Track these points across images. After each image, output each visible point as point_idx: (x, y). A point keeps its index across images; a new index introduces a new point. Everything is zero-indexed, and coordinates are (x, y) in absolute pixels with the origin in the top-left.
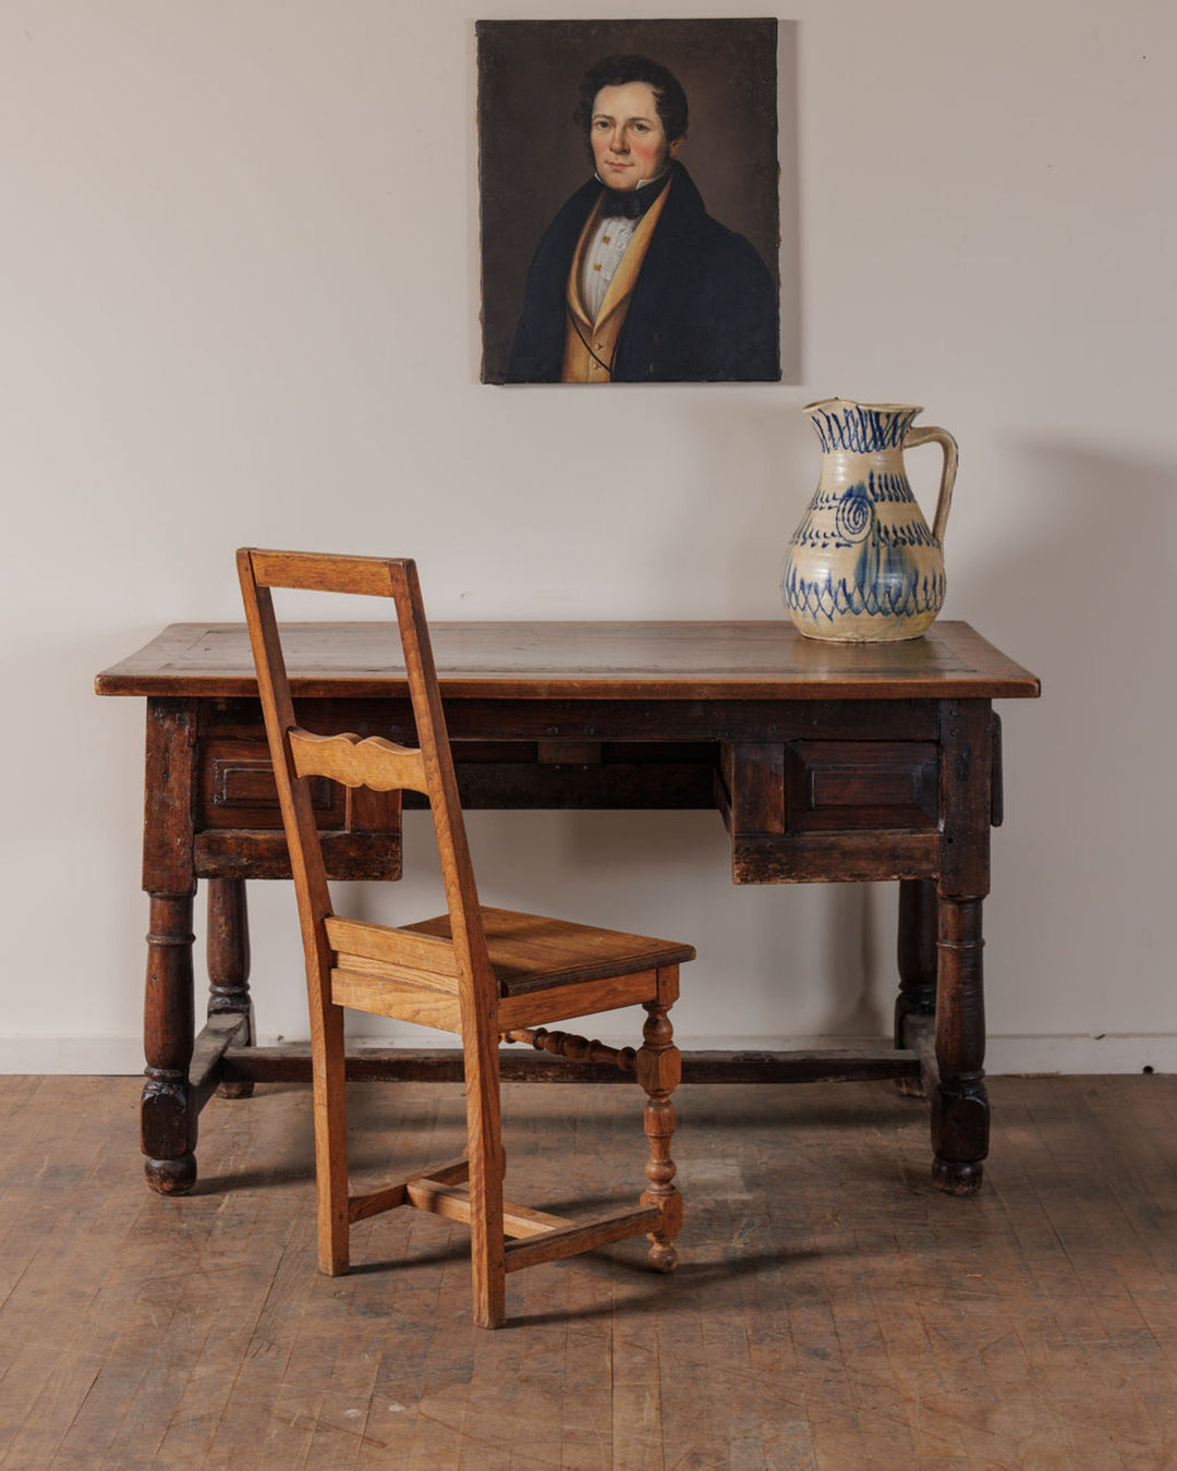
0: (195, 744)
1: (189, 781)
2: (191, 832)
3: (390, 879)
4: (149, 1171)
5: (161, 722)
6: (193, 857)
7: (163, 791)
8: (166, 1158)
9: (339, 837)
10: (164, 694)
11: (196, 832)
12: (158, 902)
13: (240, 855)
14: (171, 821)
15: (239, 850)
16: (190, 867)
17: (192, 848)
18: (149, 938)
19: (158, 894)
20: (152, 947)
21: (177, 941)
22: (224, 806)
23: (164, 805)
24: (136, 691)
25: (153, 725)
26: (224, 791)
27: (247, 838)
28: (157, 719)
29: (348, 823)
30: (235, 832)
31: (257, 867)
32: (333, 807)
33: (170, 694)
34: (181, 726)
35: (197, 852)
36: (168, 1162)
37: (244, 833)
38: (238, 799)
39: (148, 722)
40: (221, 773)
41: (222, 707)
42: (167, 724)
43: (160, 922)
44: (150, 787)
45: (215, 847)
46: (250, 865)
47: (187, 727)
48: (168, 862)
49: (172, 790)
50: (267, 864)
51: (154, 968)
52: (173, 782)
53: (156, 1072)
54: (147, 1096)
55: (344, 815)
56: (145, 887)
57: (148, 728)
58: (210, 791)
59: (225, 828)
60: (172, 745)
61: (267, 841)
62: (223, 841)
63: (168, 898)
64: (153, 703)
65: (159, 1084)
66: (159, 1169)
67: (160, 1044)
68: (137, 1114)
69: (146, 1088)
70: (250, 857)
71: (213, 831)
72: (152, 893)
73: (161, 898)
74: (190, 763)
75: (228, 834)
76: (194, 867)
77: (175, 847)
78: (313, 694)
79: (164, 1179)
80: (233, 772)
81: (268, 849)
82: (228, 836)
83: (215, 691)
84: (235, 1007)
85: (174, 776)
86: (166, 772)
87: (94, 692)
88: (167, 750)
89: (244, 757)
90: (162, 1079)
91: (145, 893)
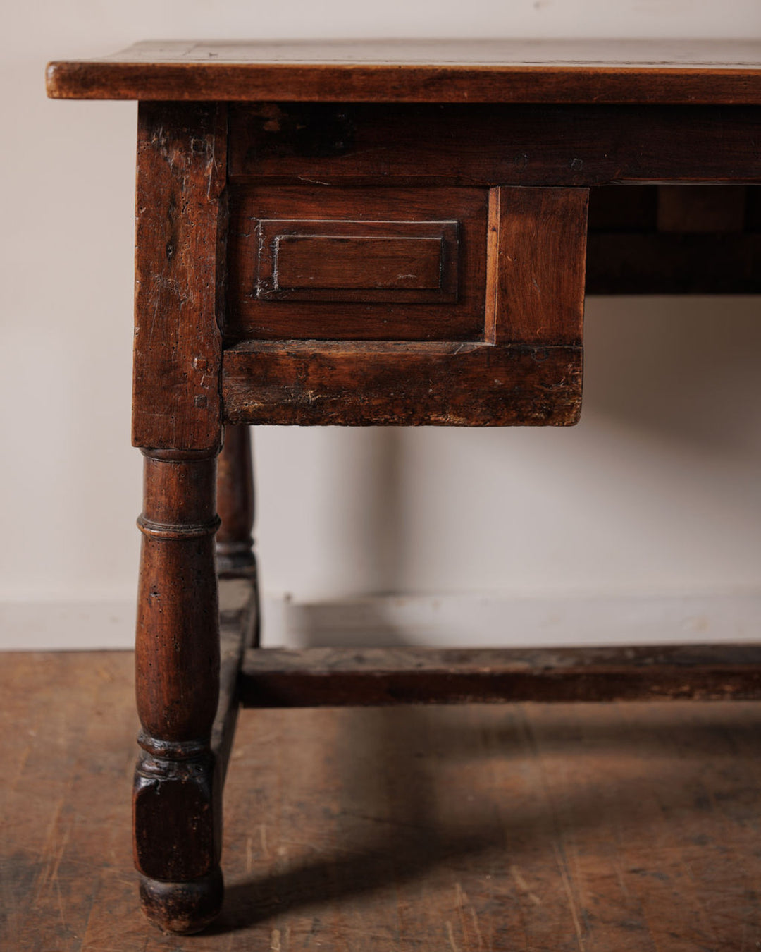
0: (223, 193)
1: (214, 258)
2: (218, 347)
3: (562, 424)
4: (147, 898)
5: (164, 152)
6: (220, 390)
7: (168, 274)
8: (175, 880)
9: (476, 353)
10: (175, 97)
11: (227, 344)
12: (159, 465)
13: (303, 385)
14: (182, 328)
15: (301, 377)
16: (216, 406)
17: (219, 373)
18: (142, 524)
19: (160, 451)
20: (148, 540)
21: (193, 531)
22: (275, 300)
23: (170, 299)
24: (123, 92)
25: (148, 157)
26: (276, 274)
27: (315, 355)
28: (156, 148)
29: (490, 327)
30: (294, 346)
31: (334, 404)
32: (462, 301)
33: (186, 97)
34: (199, 161)
35: (228, 381)
36: (179, 886)
37: (310, 347)
38: (299, 289)
39: (140, 153)
40: (271, 242)
41: (272, 126)
42: (175, 156)
43: (163, 499)
44: (144, 267)
45: (258, 371)
46: (320, 403)
47: (210, 163)
48: (176, 397)
49: (183, 273)
50: (348, 400)
51: (153, 574)
52: (184, 259)
53: (158, 744)
54: (144, 782)
55: (483, 316)
56: (137, 441)
57: (139, 163)
58: (248, 274)
59: (276, 338)
60: (184, 194)
61: (349, 361)
62: (274, 359)
63: (176, 459)
64: (149, 118)
65: (164, 764)
66: (166, 896)
67: (166, 701)
68: (127, 811)
69: (140, 767)
70: (320, 388)
71: (255, 343)
72: (148, 450)
73: (164, 459)
74: (214, 225)
75: (282, 349)
76: (222, 405)
77: (189, 372)
78: (450, 96)
79: (173, 913)
80: (290, 241)
81: (352, 375)
82: (282, 352)
83: (270, 91)
84: (238, 571)
85: (185, 249)
86: (173, 243)
87: (45, 93)
88: (174, 202)
89: (309, 214)
90: (168, 755)
91: (138, 451)
